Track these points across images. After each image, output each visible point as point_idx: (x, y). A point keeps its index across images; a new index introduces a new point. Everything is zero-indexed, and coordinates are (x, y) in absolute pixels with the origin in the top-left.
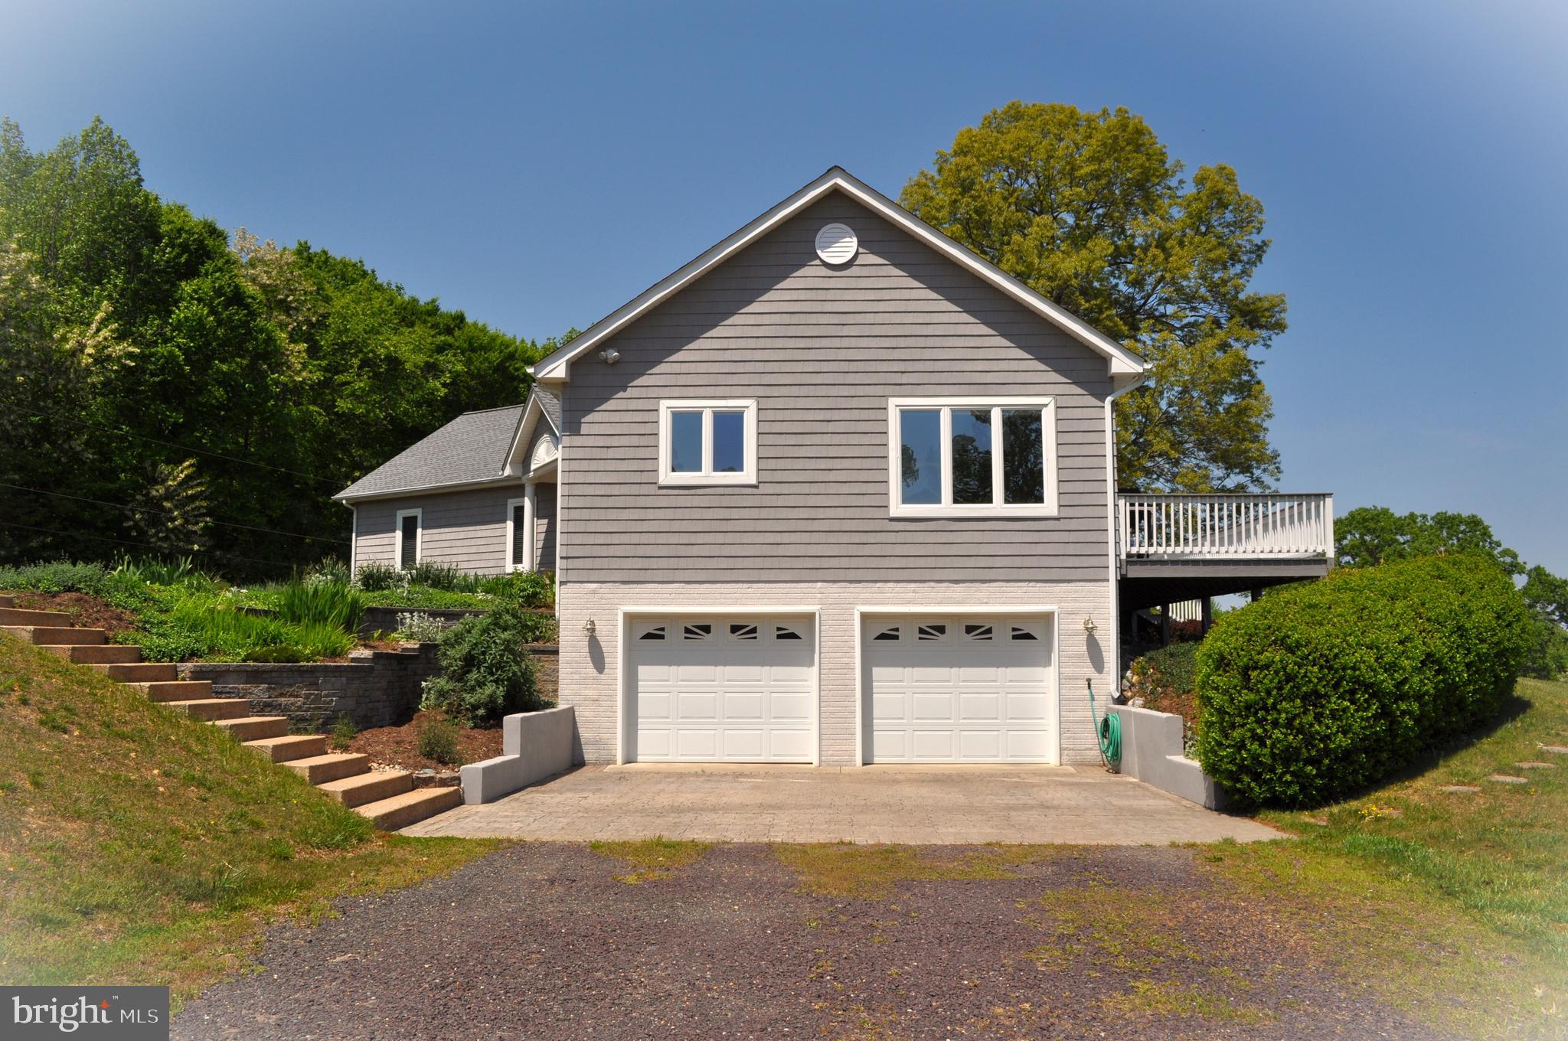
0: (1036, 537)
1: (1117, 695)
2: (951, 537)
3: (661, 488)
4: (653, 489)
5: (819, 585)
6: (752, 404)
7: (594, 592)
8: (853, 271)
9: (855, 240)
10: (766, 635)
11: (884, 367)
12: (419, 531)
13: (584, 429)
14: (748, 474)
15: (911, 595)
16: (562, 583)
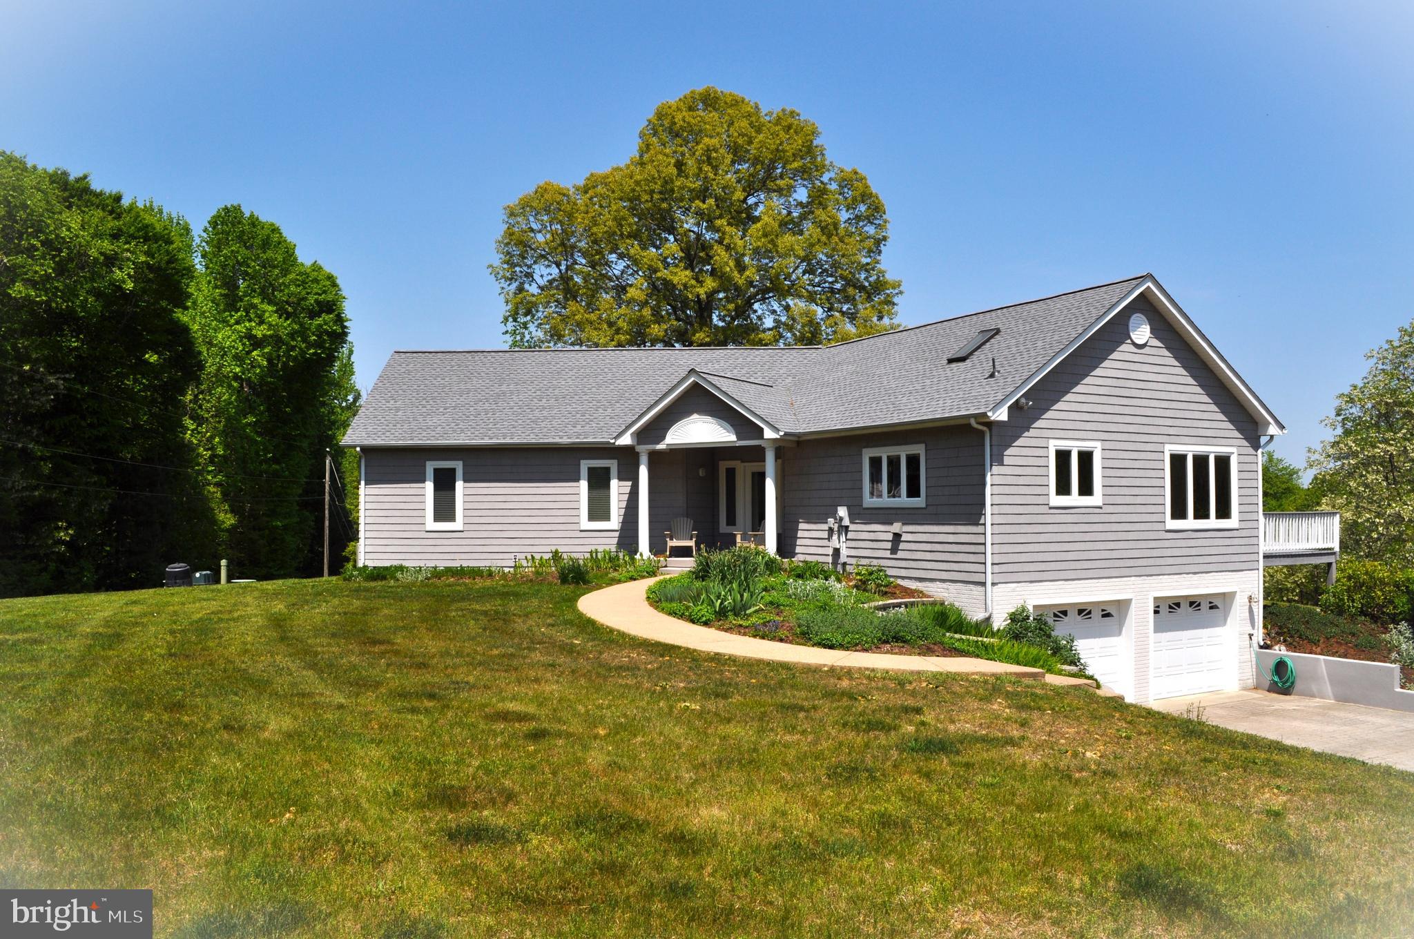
0: (1228, 542)
1: (1262, 643)
2: (1192, 543)
3: (1051, 508)
4: (1045, 509)
5: (1133, 578)
6: (1098, 444)
7: (1014, 591)
8: (1146, 350)
9: (1148, 327)
10: (1096, 614)
11: (1161, 421)
12: (459, 485)
13: (1006, 460)
14: (1096, 499)
15: (1175, 584)
16: (993, 584)
